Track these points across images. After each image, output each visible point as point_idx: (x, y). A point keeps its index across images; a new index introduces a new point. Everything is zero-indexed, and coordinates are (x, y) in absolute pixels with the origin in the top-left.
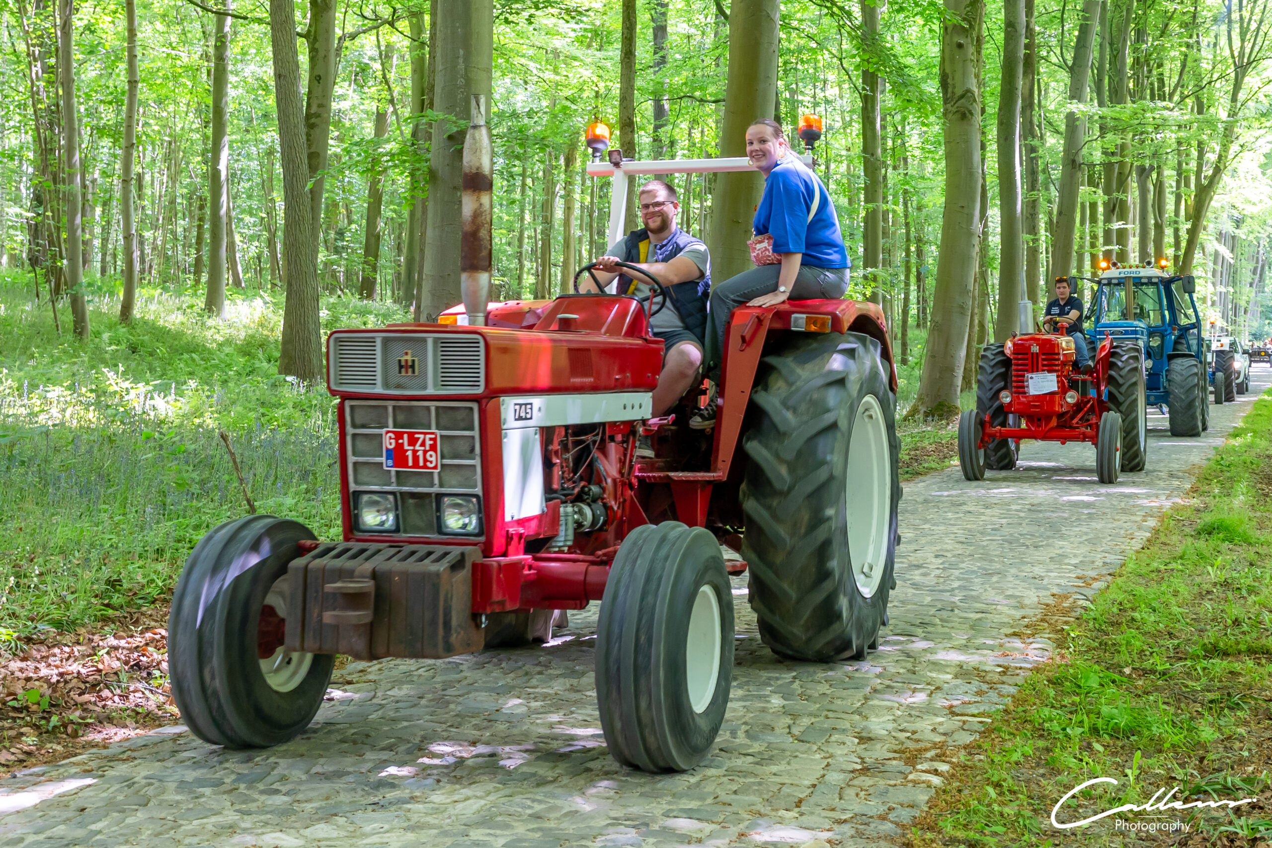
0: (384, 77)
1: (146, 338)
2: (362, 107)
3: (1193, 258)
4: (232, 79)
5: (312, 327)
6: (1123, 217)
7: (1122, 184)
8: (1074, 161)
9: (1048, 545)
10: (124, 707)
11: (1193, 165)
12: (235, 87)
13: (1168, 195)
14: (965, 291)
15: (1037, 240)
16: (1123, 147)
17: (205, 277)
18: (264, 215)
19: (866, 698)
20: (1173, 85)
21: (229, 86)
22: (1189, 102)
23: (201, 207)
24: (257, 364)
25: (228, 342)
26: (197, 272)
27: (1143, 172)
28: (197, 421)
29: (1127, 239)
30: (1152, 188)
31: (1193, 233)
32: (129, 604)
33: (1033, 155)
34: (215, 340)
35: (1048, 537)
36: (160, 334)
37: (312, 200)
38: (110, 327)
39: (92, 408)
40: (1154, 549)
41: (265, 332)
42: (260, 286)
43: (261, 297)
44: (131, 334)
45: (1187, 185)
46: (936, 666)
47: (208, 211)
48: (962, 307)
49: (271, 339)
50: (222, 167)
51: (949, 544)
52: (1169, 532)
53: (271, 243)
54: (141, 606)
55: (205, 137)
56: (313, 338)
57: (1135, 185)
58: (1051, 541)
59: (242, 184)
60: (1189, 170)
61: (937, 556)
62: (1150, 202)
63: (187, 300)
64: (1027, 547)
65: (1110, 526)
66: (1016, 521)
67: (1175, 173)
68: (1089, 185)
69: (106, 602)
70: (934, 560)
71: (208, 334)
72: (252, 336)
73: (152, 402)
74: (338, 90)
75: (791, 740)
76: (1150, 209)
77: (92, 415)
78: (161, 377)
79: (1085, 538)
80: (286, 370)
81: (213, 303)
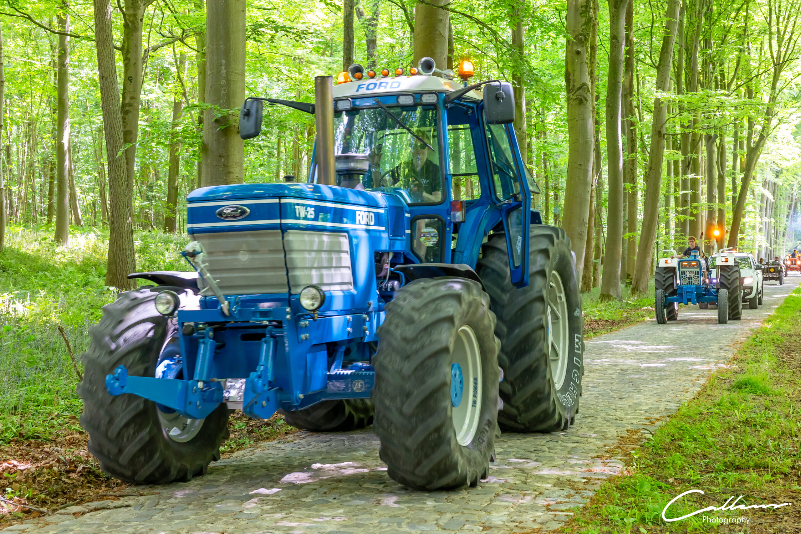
0: (179, 77)
1: (13, 261)
2: (164, 98)
3: (745, 198)
4: (72, 79)
5: (128, 252)
6: (695, 170)
7: (695, 148)
8: (660, 132)
9: (629, 397)
11: (745, 134)
12: (75, 85)
13: (727, 154)
14: (582, 223)
15: (636, 187)
16: (695, 122)
17: (54, 219)
18: (96, 175)
20: (730, 77)
21: (70, 84)
22: (743, 90)
23: (52, 169)
24: (91, 279)
25: (72, 263)
26: (50, 215)
27: (710, 139)
28: (45, 319)
29: (698, 186)
30: (716, 150)
31: (745, 181)
33: (632, 128)
34: (61, 263)
35: (630, 392)
36: (23, 258)
37: (127, 164)
40: (701, 399)
41: (97, 256)
42: (95, 224)
43: (94, 231)
45: (742, 148)
46: (541, 478)
47: (56, 171)
48: (581, 234)
49: (102, 261)
50: (65, 141)
52: (713, 387)
53: (102, 194)
55: (53, 119)
56: (129, 260)
57: (704, 148)
58: (631, 394)
59: (80, 153)
60: (744, 137)
62: (715, 160)
63: (42, 234)
64: (615, 398)
65: (673, 383)
66: (609, 380)
67: (733, 139)
68: (673, 149)
71: (57, 258)
72: (88, 259)
73: (14, 306)
74: (146, 86)
76: (715, 164)
78: (21, 288)
79: (655, 392)
80: (111, 283)
81: (60, 236)
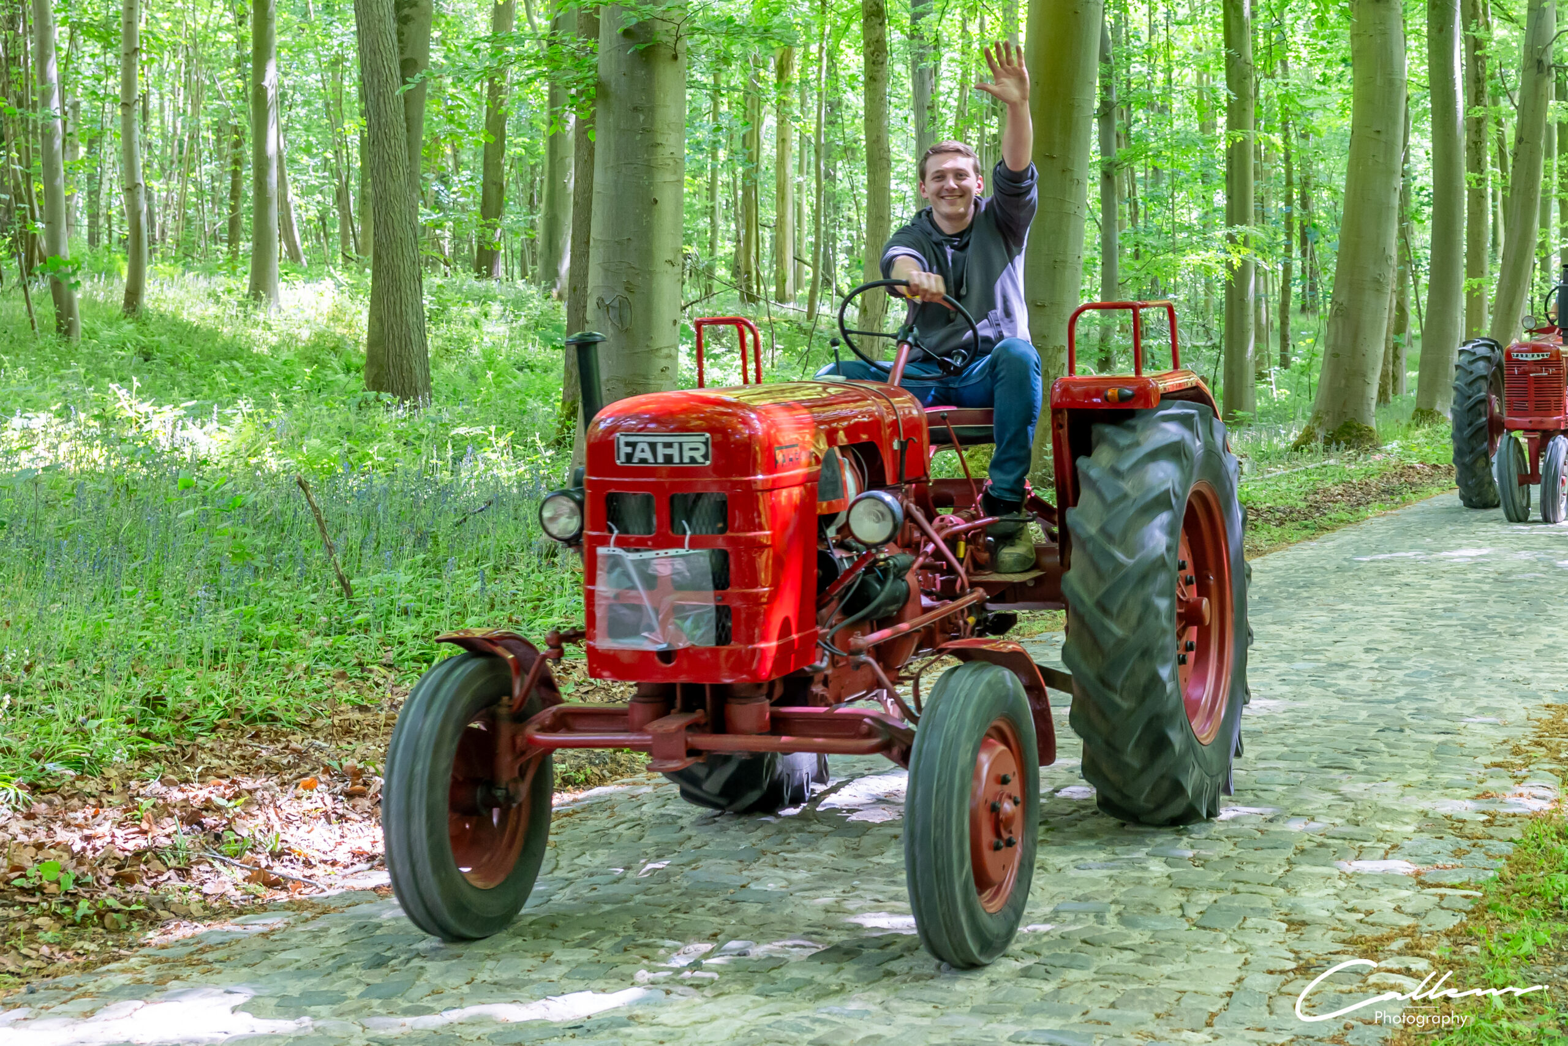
1: (164, 338)
5: (412, 320)
8: (1540, 62)
9: (1530, 633)
10: (185, 885)
17: (245, 246)
18: (330, 155)
19: (1289, 862)
23: (238, 144)
24: (331, 377)
25: (286, 344)
26: (233, 240)
28: (253, 461)
32: (178, 733)
34: (265, 342)
35: (1529, 621)
36: (185, 333)
38: (110, 323)
39: (98, 442)
41: (340, 330)
42: (327, 261)
43: (331, 276)
44: (142, 333)
46: (1388, 813)
48: (1378, 281)
49: (351, 340)
50: (270, 84)
51: (1383, 632)
53: (341, 196)
54: (196, 736)
56: (415, 337)
58: (1533, 626)
61: (1367, 651)
63: (221, 282)
64: (1500, 635)
66: (1478, 597)
69: (145, 730)
70: (1363, 656)
71: (256, 332)
73: (185, 433)
75: (1187, 926)
77: (98, 454)
78: (192, 396)
80: (376, 383)
81: (261, 286)
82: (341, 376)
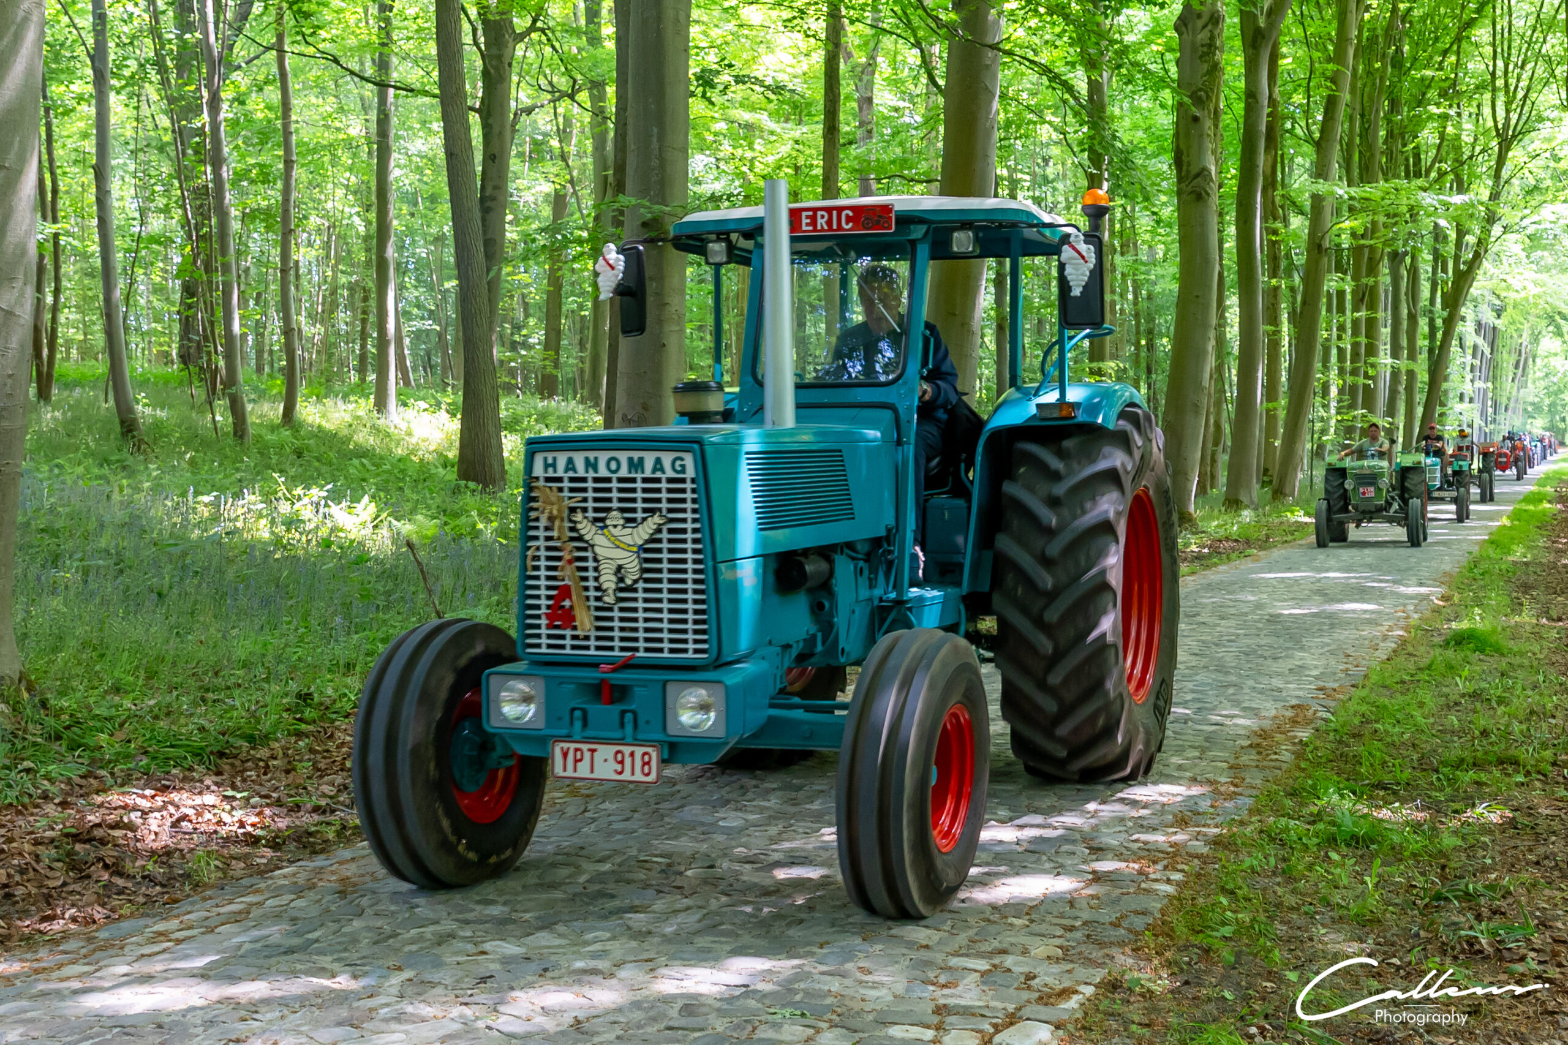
1: (312, 442)
3: (1448, 350)
5: (491, 429)
6: (1373, 304)
7: (1372, 270)
8: (1320, 246)
11: (1451, 248)
12: (399, 166)
13: (1422, 281)
14: (1199, 388)
15: (1279, 332)
20: (1430, 159)
22: (1448, 179)
23: (365, 300)
27: (1396, 258)
29: (1377, 329)
30: (1405, 274)
31: (1450, 323)
35: (1288, 648)
36: (327, 438)
38: (272, 429)
40: (1400, 660)
44: (295, 438)
45: (1445, 270)
47: (372, 303)
48: (1196, 406)
52: (1416, 642)
55: (368, 223)
56: (494, 442)
57: (1387, 271)
58: (1291, 652)
60: (1447, 255)
62: (1403, 289)
64: (1266, 658)
66: (1253, 631)
67: (1431, 257)
68: (1336, 272)
76: (1403, 297)
78: (332, 482)
81: (381, 405)
82: (441, 470)
